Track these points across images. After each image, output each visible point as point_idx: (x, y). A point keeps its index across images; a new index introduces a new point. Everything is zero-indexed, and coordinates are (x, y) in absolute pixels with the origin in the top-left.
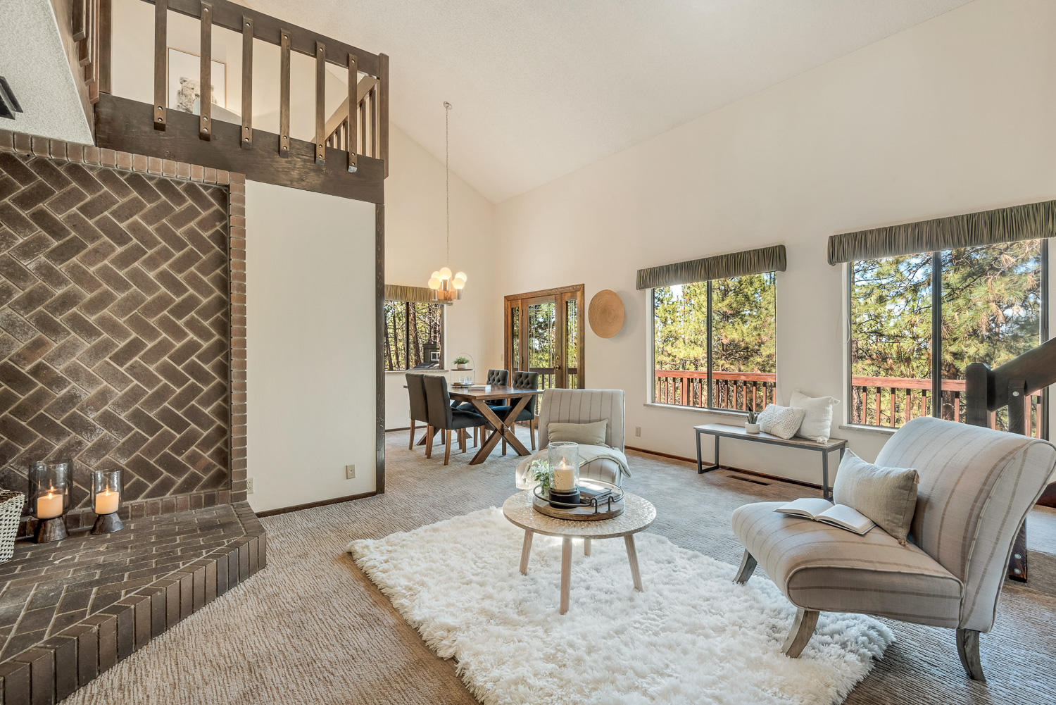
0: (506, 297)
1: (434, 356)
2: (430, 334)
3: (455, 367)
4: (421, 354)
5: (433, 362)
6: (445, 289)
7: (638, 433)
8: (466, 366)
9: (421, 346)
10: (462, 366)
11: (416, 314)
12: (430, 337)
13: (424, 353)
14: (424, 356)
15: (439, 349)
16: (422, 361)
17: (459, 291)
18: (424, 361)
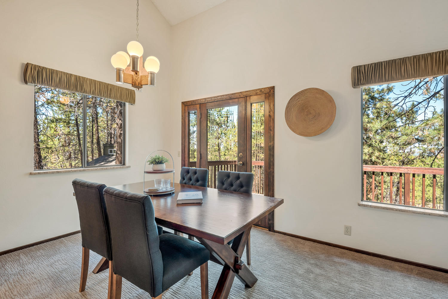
0: (183, 103)
1: (111, 152)
2: (108, 139)
3: (151, 168)
4: (102, 150)
5: (110, 155)
6: (135, 70)
7: (348, 231)
8: (164, 167)
9: (102, 145)
10: (159, 167)
11: (99, 127)
12: (108, 140)
13: (104, 150)
14: (104, 151)
15: (115, 147)
16: (103, 155)
17: (152, 74)
18: (104, 154)
